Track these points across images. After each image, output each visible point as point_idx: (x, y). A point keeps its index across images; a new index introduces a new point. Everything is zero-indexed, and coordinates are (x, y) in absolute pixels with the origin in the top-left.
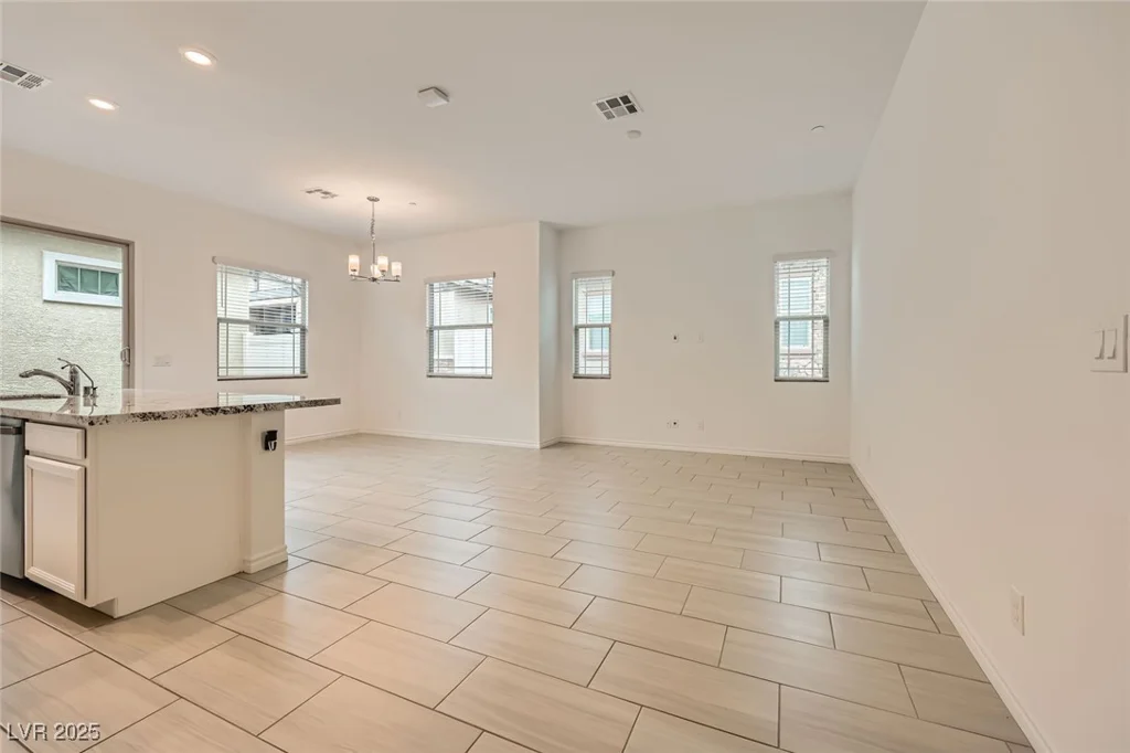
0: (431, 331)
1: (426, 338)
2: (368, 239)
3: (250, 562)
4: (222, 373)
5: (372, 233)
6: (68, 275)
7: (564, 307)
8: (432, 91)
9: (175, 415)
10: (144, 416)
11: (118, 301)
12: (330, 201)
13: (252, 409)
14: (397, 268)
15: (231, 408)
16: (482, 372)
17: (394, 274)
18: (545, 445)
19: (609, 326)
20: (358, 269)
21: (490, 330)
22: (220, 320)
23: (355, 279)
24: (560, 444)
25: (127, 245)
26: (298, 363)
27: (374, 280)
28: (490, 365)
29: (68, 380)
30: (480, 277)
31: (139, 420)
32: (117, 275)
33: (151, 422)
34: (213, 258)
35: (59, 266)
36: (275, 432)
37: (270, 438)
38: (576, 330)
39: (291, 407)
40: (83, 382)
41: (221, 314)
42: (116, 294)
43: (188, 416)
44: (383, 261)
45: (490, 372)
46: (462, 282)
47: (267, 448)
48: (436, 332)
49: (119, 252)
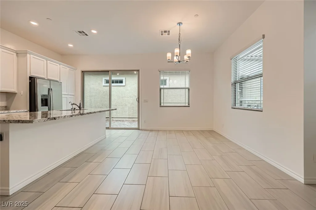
25: (138, 71)
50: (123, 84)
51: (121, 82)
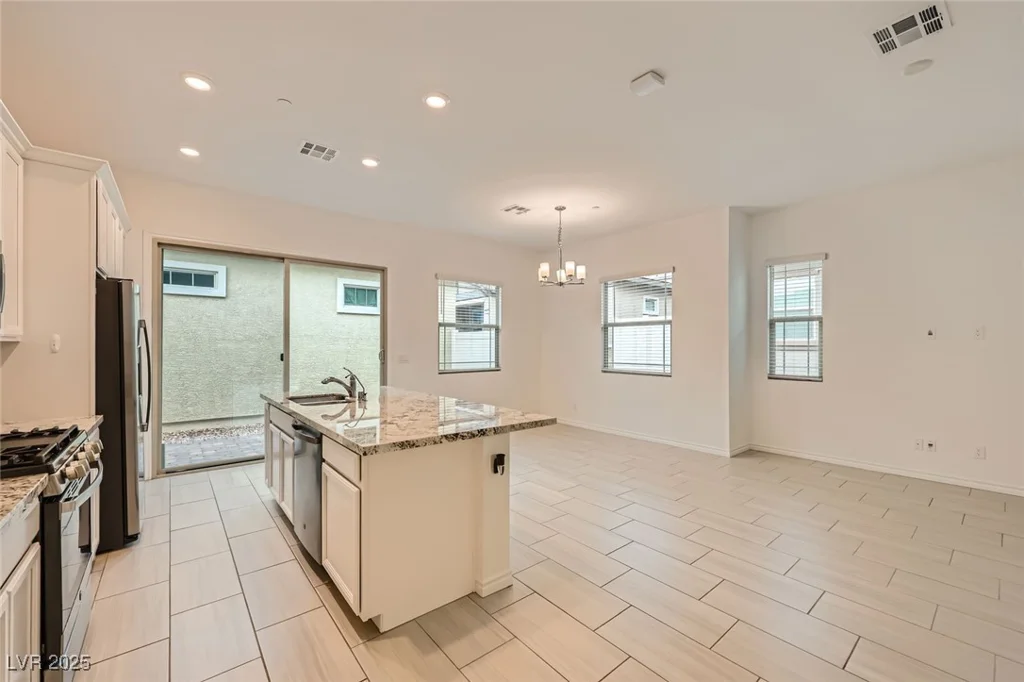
0: (605, 328)
1: (601, 335)
2: (555, 244)
3: (482, 585)
4: (442, 368)
5: (559, 240)
6: (350, 293)
7: (756, 297)
8: (649, 75)
9: (426, 442)
10: (403, 445)
11: (377, 310)
12: (523, 216)
13: (484, 434)
14: (581, 271)
15: (468, 433)
16: (660, 370)
17: (579, 277)
18: (737, 452)
19: (820, 320)
20: (548, 275)
21: (668, 327)
22: (440, 325)
23: (543, 285)
24: (750, 453)
25: (383, 270)
26: (493, 359)
27: (561, 284)
28: (668, 362)
29: (349, 385)
30: (657, 273)
31: (397, 448)
32: (375, 291)
33: (408, 451)
34: (436, 275)
35: (346, 288)
36: (503, 455)
37: (499, 461)
38: (772, 324)
39: (516, 430)
40: (359, 389)
41: (440, 320)
42: (375, 305)
43: (435, 443)
44: (570, 266)
45: (668, 370)
46: (637, 280)
47: (496, 471)
48: (610, 329)
49: (378, 275)
50: (219, 289)
51: (206, 280)
